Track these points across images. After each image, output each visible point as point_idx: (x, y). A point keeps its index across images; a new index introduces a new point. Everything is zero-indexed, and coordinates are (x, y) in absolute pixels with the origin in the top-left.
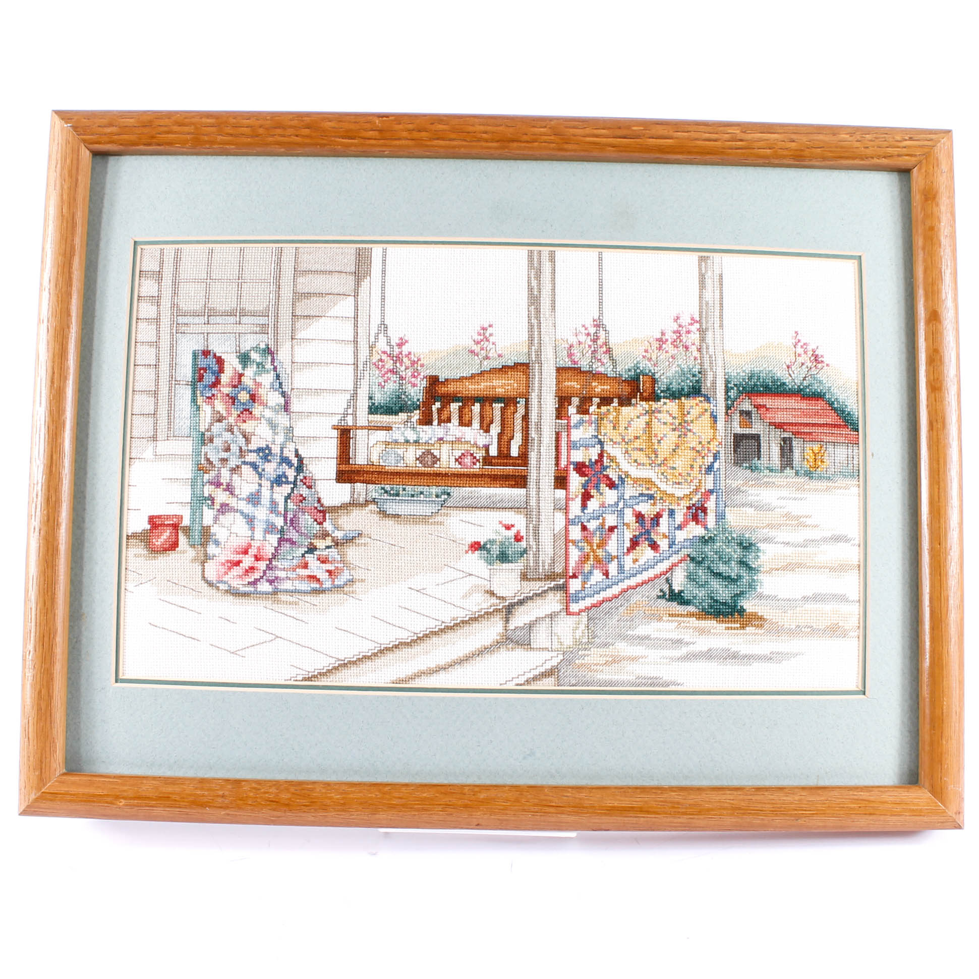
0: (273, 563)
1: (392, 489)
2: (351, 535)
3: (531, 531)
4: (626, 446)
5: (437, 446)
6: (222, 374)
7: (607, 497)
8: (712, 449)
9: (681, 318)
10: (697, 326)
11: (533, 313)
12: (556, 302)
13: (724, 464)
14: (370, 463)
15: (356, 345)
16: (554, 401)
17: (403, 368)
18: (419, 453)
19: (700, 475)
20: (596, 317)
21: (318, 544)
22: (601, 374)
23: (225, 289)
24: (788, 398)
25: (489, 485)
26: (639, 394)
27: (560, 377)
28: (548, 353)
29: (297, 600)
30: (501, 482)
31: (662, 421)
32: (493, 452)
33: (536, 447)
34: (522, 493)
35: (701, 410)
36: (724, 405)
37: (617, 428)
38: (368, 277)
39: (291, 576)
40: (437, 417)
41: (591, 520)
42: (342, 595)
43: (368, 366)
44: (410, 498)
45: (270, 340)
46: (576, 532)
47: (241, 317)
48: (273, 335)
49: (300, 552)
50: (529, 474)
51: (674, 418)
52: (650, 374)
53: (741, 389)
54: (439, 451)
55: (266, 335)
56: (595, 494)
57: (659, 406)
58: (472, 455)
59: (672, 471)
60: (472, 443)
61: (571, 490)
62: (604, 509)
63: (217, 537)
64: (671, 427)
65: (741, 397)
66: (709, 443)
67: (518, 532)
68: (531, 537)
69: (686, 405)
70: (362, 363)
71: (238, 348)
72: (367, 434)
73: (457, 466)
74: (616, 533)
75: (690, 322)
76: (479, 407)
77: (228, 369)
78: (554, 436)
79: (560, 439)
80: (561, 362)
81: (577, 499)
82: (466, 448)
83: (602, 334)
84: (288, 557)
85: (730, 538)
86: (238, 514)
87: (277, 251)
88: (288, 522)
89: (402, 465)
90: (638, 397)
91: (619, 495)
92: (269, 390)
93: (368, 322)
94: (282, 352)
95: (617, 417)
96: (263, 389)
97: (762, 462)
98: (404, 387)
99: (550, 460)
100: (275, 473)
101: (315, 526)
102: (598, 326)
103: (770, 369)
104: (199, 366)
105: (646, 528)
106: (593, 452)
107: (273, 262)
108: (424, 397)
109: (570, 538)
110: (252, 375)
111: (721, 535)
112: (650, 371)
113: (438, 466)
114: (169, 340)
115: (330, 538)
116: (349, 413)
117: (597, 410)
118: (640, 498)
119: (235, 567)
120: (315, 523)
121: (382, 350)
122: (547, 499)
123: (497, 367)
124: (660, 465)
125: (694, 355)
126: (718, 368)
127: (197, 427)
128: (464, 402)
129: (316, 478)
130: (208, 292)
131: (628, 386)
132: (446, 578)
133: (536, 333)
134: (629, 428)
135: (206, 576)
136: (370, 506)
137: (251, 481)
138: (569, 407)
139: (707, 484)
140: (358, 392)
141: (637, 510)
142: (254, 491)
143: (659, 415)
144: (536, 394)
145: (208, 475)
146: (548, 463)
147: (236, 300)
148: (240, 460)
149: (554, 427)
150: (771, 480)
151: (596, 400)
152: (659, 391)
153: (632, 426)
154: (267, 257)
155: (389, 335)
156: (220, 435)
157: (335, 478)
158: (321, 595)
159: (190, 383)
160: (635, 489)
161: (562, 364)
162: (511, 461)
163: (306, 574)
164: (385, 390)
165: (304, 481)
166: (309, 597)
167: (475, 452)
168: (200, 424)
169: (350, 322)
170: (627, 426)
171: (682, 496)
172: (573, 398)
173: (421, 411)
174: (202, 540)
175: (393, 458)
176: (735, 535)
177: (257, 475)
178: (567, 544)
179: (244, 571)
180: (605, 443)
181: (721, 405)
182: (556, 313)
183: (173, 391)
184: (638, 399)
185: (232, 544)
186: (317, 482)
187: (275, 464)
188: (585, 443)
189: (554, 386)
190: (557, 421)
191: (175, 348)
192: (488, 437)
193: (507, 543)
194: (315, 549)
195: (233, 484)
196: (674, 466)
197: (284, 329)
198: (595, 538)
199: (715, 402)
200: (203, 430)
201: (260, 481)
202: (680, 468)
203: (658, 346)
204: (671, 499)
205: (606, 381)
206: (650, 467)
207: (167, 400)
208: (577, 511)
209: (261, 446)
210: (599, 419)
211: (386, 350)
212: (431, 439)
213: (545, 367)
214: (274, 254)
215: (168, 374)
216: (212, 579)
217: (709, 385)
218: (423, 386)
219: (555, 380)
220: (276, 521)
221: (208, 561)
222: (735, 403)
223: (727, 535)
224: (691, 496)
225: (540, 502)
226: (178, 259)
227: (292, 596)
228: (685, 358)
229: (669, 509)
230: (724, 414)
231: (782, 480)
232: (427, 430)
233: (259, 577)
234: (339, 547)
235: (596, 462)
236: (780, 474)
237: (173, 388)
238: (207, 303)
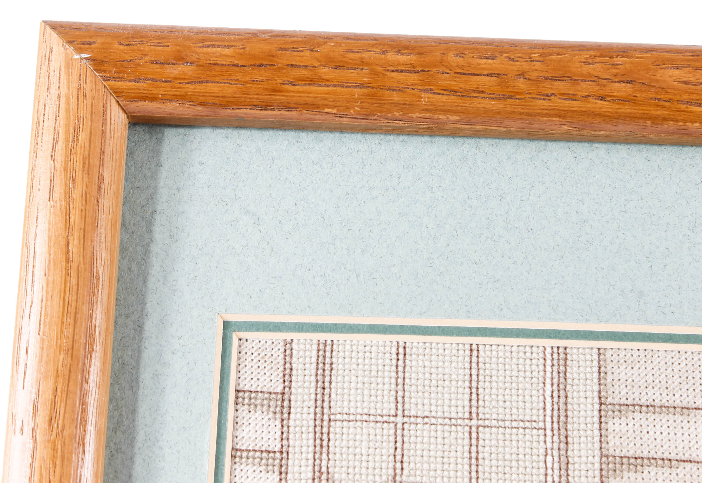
23: (440, 440)
87: (555, 356)
107: (548, 381)
130: (399, 445)
147: (467, 467)
154: (534, 367)
214: (549, 362)
226: (327, 367)
238: (398, 471)
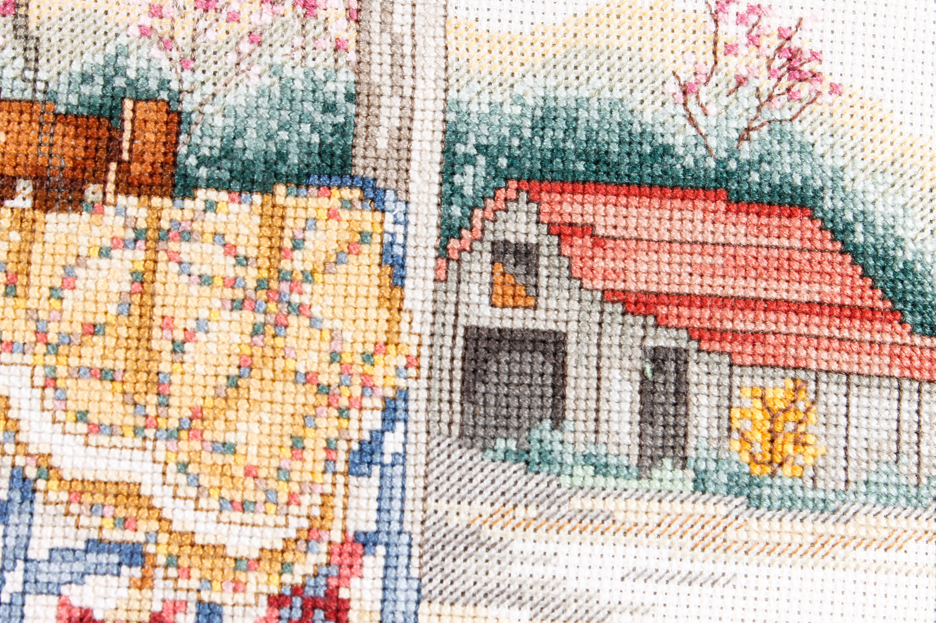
4: (51, 360)
8: (379, 382)
13: (423, 437)
19: (328, 477)
24: (677, 203)
26: (113, 166)
31: (195, 270)
35: (347, 236)
36: (434, 221)
37: (20, 291)
51: (243, 261)
52: (164, 95)
53: (503, 162)
57: (188, 215)
59: (219, 459)
64: (228, 293)
65: (501, 194)
66: (368, 358)
69: (290, 213)
90: (112, 176)
91: (11, 542)
95: (23, 253)
97: (570, 437)
103: (617, 95)
112: (163, 84)
118: (92, 558)
124: (172, 435)
125: (334, 32)
126: (420, 84)
131: (76, 137)
134: (67, 293)
139: (351, 513)
141: (76, 602)
143: (185, 247)
150: (599, 504)
152: (192, 161)
153: (79, 283)
160: (71, 521)
170: (58, 283)
171: (255, 554)
181: (422, 219)
184: (111, 187)
196: (231, 438)
199: (401, 207)
202: (253, 450)
206: (138, 442)
217: (382, 144)
222: (478, 213)
224: (289, 557)
228: (298, 41)
229: (200, 602)
230: (433, 253)
231: (643, 505)
236: (634, 484)
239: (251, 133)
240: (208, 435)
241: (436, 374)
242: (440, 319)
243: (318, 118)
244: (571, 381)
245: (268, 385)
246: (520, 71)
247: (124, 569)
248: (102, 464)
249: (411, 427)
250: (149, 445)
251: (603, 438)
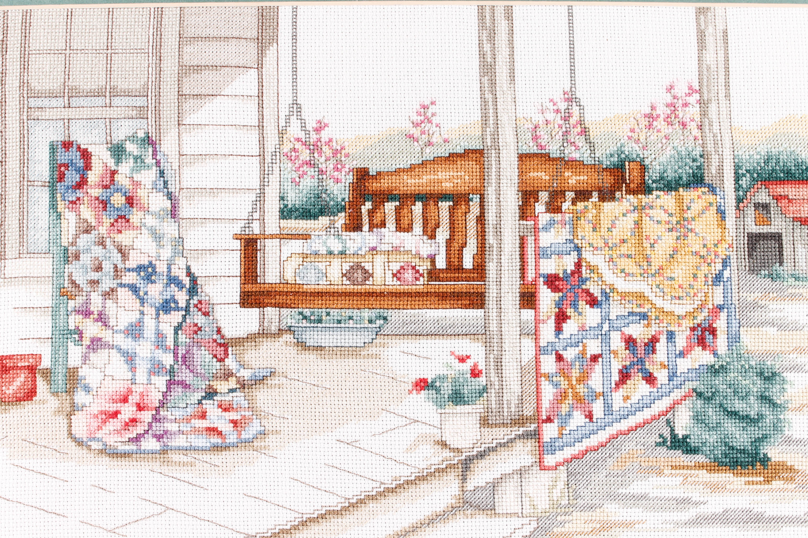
0: (161, 413)
1: (313, 314)
2: (261, 375)
3: (492, 364)
4: (610, 252)
5: (369, 257)
6: (89, 172)
7: (588, 318)
8: (720, 253)
9: (675, 87)
10: (696, 96)
11: (486, 85)
12: (516, 71)
13: (736, 271)
14: (283, 281)
15: (261, 131)
16: (517, 196)
17: (322, 159)
18: (346, 267)
19: (706, 287)
20: (567, 89)
21: (219, 387)
22: (576, 161)
23: (90, 62)
25: (436, 306)
26: (624, 185)
27: (524, 166)
28: (507, 136)
29: (193, 460)
30: (452, 302)
31: (655, 219)
32: (441, 263)
33: (495, 257)
34: (479, 314)
35: (705, 204)
36: (734, 197)
37: (598, 229)
38: (275, 44)
39: (185, 429)
40: (367, 220)
41: (568, 348)
42: (251, 452)
43: (278, 157)
44: (335, 325)
45: (150, 127)
46: (550, 363)
47: (112, 98)
48: (154, 120)
49: (196, 398)
50: (487, 291)
51: (671, 215)
52: (638, 160)
53: (755, 175)
54: (371, 264)
55: (145, 121)
56: (572, 314)
57: (651, 200)
58: (414, 268)
59: (670, 283)
60: (414, 253)
61: (541, 310)
62: (584, 333)
63: (87, 381)
64: (667, 226)
65: (756, 186)
66: (716, 245)
67: (475, 365)
68: (492, 371)
69: (685, 197)
70: (270, 154)
71: (109, 138)
72: (278, 244)
73: (395, 283)
74: (600, 363)
75: (687, 92)
76: (421, 207)
77: (97, 165)
78: (518, 241)
79: (525, 245)
80: (524, 147)
81: (549, 321)
82: (406, 260)
83: (575, 110)
84: (181, 405)
85: (747, 367)
86: (115, 350)
87: (156, 13)
88: (180, 359)
89: (325, 283)
90: (624, 189)
91: (603, 314)
92: (150, 191)
93: (276, 102)
94: (166, 142)
95: (597, 217)
96: (143, 190)
97: (786, 269)
98: (324, 184)
99: (514, 272)
100: (161, 297)
101: (215, 363)
102: (569, 100)
103: (792, 149)
104: (59, 162)
105: (639, 356)
106: (568, 260)
107: (151, 27)
108: (351, 196)
109: (543, 371)
110: (128, 172)
111: (736, 363)
112: (638, 155)
113: (371, 283)
114: (18, 129)
115: (234, 378)
116: (255, 218)
117: (571, 207)
118: (631, 318)
119: (111, 420)
120: (215, 360)
121: (296, 136)
122: (511, 321)
123: (443, 155)
124: (653, 275)
125: (693, 133)
126: (725, 150)
127: (58, 241)
128: (401, 200)
129: (215, 302)
131: (610, 176)
132: (385, 427)
133: (491, 111)
134: (613, 229)
135: (73, 432)
136: (284, 336)
137: (131, 308)
138: (536, 204)
139: (715, 298)
140: (266, 191)
141: (627, 333)
142: (134, 320)
143: (651, 211)
144: (494, 188)
145: (73, 301)
146: (511, 276)
147: (105, 76)
148: (115, 281)
149: (517, 230)
150: (797, 291)
151: (570, 195)
152: (650, 181)
153: (617, 226)
154: (144, 20)
155: (303, 118)
156: (88, 250)
157: (238, 301)
158: (224, 453)
159: (47, 184)
160: (623, 306)
161: (525, 149)
162: (464, 275)
163: (205, 426)
164: (301, 187)
165: (199, 306)
166: (208, 456)
167: (418, 264)
168: (62, 237)
169: (253, 102)
170: (610, 226)
171: (684, 314)
172: (540, 193)
173: (347, 214)
174: (68, 386)
175: (313, 275)
176: (753, 363)
177: (138, 300)
178: (539, 379)
179: (123, 424)
180: (583, 249)
181: (730, 197)
182: (516, 85)
183: (25, 194)
184: (624, 192)
185: (107, 389)
186: (215, 307)
187: (161, 285)
188: (557, 249)
189: (517, 178)
190: (521, 222)
191: (26, 139)
192: (433, 245)
193: (461, 380)
194: (216, 393)
195: (107, 313)
196: (673, 275)
197: (169, 112)
198: (573, 371)
199: (722, 193)
200: (66, 244)
201: (141, 308)
202: (680, 279)
203: (647, 124)
204: (669, 318)
205: (582, 170)
206: (642, 278)
207: (18, 207)
208: (550, 337)
209: (142, 263)
210: (575, 218)
211: (300, 136)
212: (361, 249)
213: (504, 153)
214: (152, 16)
215: (18, 173)
216: (81, 436)
217: (714, 172)
218: (348, 181)
219: (517, 171)
220: (164, 359)
221: (76, 412)
222: (748, 193)
223: (743, 363)
225: (503, 325)
226: (28, 24)
227: (186, 455)
228: (682, 138)
229: (667, 331)
230: (734, 208)
232: (356, 237)
233: (143, 432)
234: (246, 390)
235: (573, 273)
237: (25, 191)
238: (67, 80)
239: (669, 171)
240: (665, 275)
241: (739, 249)
242: (739, 231)
243: (691, 164)
244: (785, 249)
245: (683, 257)
246: (758, 143)
247: (642, 321)
248: (631, 286)
249: (732, 268)
250: (646, 279)
251: (797, 268)
